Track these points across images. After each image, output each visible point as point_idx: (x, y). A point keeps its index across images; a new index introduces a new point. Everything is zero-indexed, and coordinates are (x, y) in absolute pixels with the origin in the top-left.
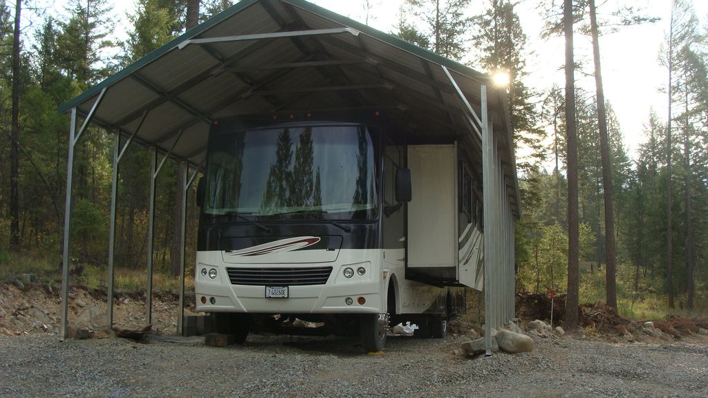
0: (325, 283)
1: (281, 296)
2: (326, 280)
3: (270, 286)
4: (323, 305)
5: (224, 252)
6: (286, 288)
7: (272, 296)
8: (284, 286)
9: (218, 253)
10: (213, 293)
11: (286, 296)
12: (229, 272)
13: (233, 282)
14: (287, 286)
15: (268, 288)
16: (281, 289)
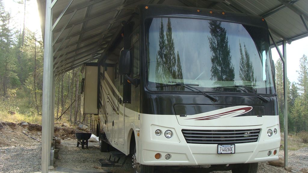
0: (256, 141)
1: (230, 152)
2: (257, 139)
3: (221, 144)
4: (256, 157)
5: (178, 116)
6: (233, 146)
7: (223, 152)
8: (231, 144)
9: (173, 117)
10: (169, 151)
11: (233, 152)
12: (183, 133)
13: (188, 141)
14: (234, 144)
15: (220, 146)
16: (229, 146)
